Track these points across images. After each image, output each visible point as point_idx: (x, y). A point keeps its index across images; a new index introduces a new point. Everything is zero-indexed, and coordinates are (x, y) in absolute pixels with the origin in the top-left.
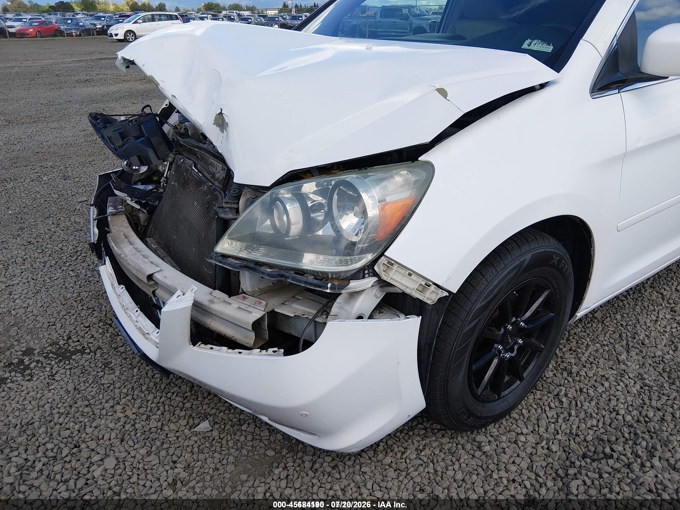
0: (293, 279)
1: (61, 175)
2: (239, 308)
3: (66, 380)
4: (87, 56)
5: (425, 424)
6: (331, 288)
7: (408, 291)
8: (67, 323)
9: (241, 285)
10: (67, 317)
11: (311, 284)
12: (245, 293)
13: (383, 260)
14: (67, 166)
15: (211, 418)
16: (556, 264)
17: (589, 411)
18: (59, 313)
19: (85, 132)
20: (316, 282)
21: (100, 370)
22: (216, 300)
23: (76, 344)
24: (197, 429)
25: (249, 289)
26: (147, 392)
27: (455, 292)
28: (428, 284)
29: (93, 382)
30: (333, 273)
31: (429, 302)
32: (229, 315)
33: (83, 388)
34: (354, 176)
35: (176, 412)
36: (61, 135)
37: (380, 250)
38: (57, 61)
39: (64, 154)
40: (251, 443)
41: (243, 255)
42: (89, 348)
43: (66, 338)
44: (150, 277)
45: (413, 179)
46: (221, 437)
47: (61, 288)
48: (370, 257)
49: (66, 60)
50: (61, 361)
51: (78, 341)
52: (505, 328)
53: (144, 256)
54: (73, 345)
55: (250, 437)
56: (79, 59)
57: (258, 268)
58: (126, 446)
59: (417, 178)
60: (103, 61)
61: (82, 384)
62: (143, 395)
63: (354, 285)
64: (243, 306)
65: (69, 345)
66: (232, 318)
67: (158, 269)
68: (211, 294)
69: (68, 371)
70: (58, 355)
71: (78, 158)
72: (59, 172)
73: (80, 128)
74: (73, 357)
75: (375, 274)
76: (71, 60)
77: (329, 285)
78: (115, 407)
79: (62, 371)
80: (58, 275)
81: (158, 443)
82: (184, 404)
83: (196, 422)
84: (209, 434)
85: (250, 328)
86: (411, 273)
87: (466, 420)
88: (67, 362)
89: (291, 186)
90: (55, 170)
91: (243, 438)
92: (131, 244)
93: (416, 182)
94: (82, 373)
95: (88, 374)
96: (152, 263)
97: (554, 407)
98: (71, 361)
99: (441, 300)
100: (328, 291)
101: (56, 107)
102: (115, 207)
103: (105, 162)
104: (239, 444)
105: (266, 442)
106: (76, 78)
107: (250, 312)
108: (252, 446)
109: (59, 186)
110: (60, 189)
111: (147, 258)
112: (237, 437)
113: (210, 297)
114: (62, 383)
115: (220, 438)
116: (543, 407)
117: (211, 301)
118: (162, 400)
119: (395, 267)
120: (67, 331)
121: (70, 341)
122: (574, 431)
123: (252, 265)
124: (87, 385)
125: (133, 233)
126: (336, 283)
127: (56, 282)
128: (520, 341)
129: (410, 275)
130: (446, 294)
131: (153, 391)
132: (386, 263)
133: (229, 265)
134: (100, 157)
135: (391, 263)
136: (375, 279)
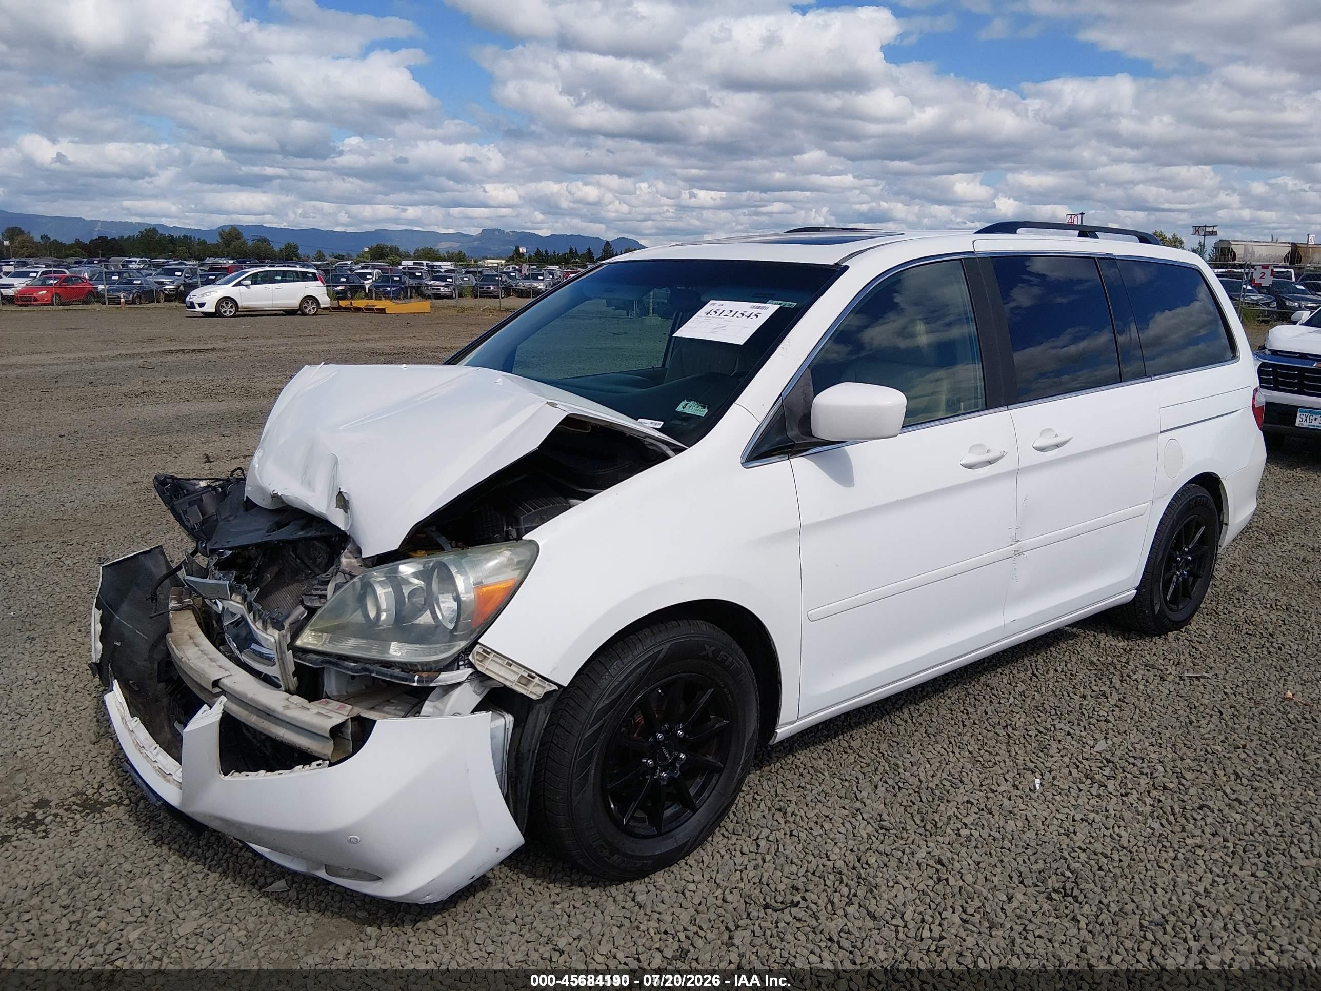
0: (378, 673)
1: (94, 556)
2: (319, 713)
3: (95, 836)
4: (145, 345)
5: (573, 876)
6: (419, 681)
7: (508, 684)
8: (99, 766)
9: (325, 688)
10: (98, 759)
11: (397, 678)
12: (329, 698)
13: (477, 648)
14: (105, 542)
15: (289, 877)
16: (711, 655)
17: (790, 856)
18: (86, 754)
19: (137, 485)
20: (402, 674)
21: (143, 824)
22: (292, 706)
23: (111, 793)
24: (269, 889)
25: (335, 693)
26: (205, 848)
27: (566, 685)
28: (531, 676)
29: (133, 838)
30: (422, 664)
31: (534, 697)
32: (304, 722)
33: (119, 844)
34: (451, 557)
35: (243, 871)
36: (96, 491)
37: (473, 637)
38: (90, 354)
39: (99, 522)
40: (339, 905)
41: (328, 648)
42: (129, 798)
43: (96, 786)
44: (216, 683)
45: (516, 560)
46: (300, 896)
47: (91, 721)
48: (462, 644)
49: (106, 353)
50: (88, 814)
51: (114, 790)
52: (655, 737)
53: (212, 660)
54: (106, 794)
55: (337, 898)
56: (129, 352)
57: (340, 662)
58: (175, 906)
59: (521, 558)
60: (174, 357)
61: (118, 840)
62: (200, 851)
63: (446, 678)
64: (323, 712)
65: (101, 795)
66: (308, 724)
67: (228, 673)
68: (287, 699)
69: (99, 827)
70: (85, 808)
71: (124, 529)
72: (91, 552)
73: (129, 479)
74: (106, 809)
75: (471, 665)
76: (117, 353)
77: (416, 678)
78: (161, 865)
79: (91, 826)
80: (87, 703)
81: (216, 904)
82: (255, 861)
83: (268, 881)
84: (285, 895)
85: (328, 735)
86: (510, 663)
87: (609, 858)
88: (97, 815)
89: (385, 568)
90: (84, 549)
91: (329, 899)
92: (196, 645)
93: (519, 562)
94: (118, 827)
95: (128, 829)
96: (220, 667)
97: (747, 852)
98: (103, 814)
99: (548, 694)
100: (415, 684)
101: (87, 441)
102: (180, 601)
103: (168, 536)
104: (323, 905)
105: (359, 904)
106: (124, 389)
107: (331, 717)
108: (340, 908)
109: (91, 573)
110: (92, 579)
111: (214, 661)
112: (321, 898)
113: (285, 703)
114: (90, 840)
115: (298, 898)
116: (733, 853)
117: (286, 707)
118: (225, 857)
119: (491, 657)
120: (99, 778)
121: (103, 789)
122: (764, 880)
123: (335, 660)
124: (125, 841)
125: (201, 633)
126: (424, 675)
127: (83, 713)
128: (682, 756)
129: (511, 665)
130: (555, 687)
131: (215, 846)
132: (481, 651)
133: (309, 661)
134: (160, 528)
135: (487, 651)
136: (470, 671)
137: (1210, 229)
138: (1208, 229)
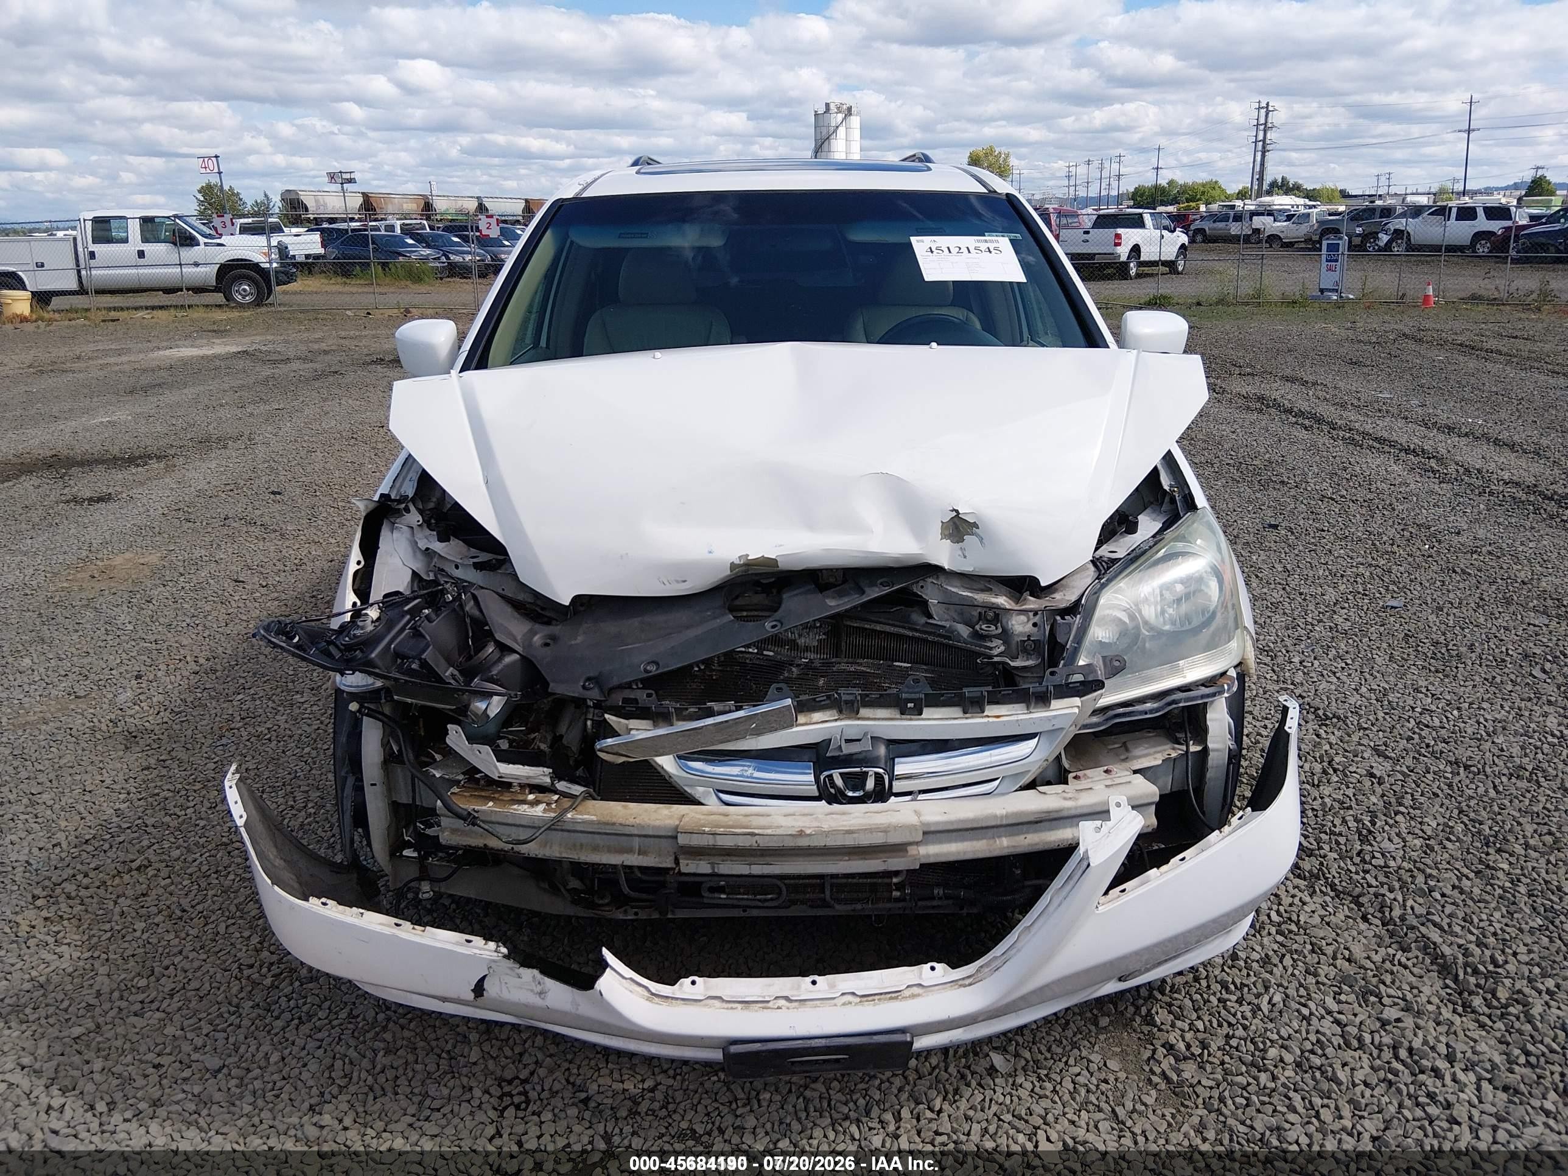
137: (347, 176)
138: (345, 176)
